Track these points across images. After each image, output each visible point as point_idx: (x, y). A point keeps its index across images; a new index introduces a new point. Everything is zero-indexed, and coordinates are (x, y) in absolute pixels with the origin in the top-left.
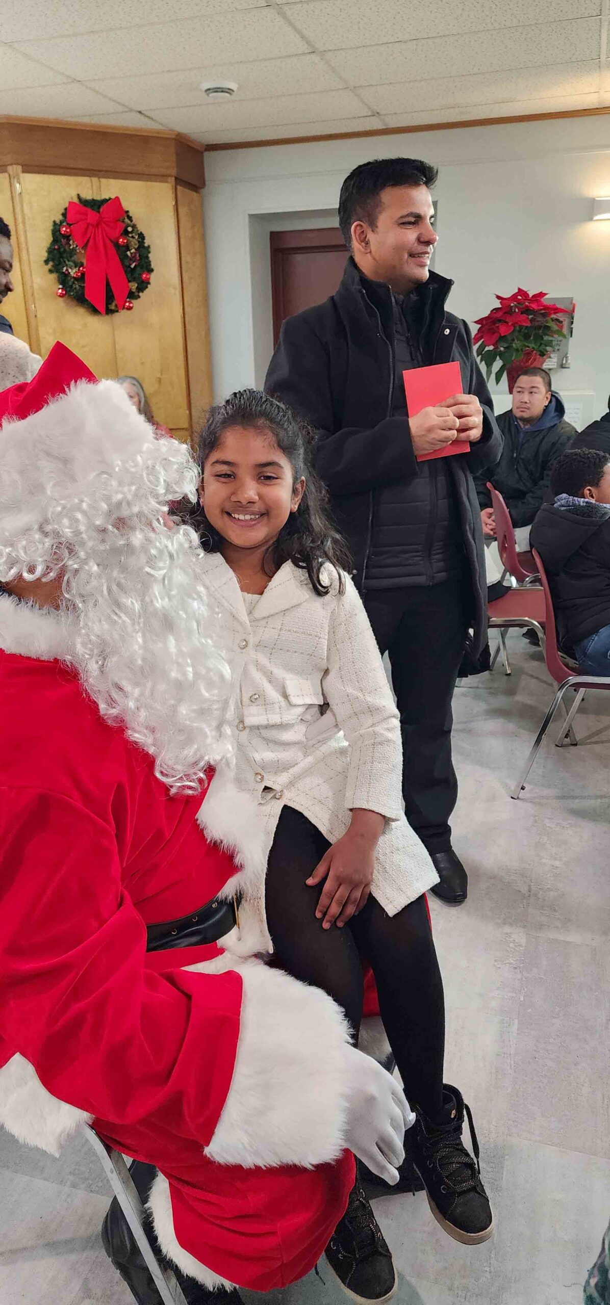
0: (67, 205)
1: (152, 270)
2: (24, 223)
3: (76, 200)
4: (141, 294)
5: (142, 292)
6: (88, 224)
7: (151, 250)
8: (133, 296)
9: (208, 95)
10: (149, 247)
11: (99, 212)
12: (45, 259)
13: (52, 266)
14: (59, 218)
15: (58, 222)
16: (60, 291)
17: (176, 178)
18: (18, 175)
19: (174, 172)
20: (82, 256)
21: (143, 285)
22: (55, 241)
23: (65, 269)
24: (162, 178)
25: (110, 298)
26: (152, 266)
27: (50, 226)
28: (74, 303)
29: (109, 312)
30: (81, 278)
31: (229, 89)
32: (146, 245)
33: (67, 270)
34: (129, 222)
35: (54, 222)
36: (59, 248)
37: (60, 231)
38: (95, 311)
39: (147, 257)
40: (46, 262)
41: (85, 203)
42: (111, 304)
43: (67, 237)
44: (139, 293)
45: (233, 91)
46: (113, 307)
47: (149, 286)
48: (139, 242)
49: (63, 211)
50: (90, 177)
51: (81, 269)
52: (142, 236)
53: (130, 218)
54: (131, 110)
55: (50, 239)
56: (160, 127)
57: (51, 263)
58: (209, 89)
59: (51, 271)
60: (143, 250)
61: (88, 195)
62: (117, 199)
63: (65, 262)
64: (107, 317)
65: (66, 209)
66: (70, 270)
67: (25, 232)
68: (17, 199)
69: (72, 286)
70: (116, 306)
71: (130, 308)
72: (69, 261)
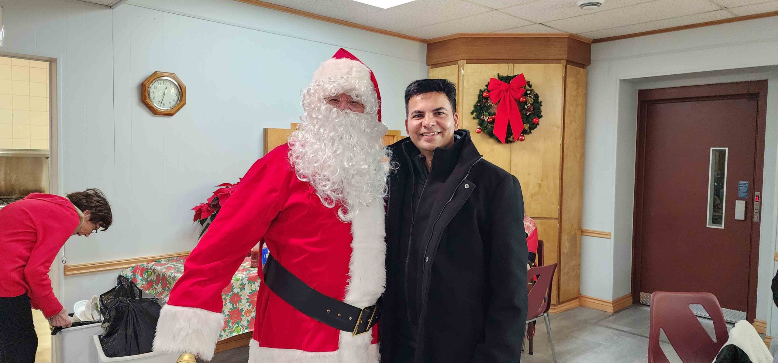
0: (489, 81)
1: (542, 116)
2: (463, 92)
3: (496, 77)
4: (532, 131)
6: (501, 91)
7: (543, 104)
8: (525, 132)
9: (582, 8)
11: (509, 83)
12: (472, 111)
13: (476, 115)
14: (483, 87)
15: (483, 90)
16: (478, 130)
17: (566, 60)
18: (463, 66)
19: (565, 57)
20: (494, 109)
21: (534, 126)
22: (479, 101)
23: (482, 117)
24: (557, 61)
25: (509, 133)
26: (542, 114)
27: (478, 92)
28: (488, 136)
29: (508, 142)
30: (492, 122)
31: (598, 3)
32: (540, 101)
34: (529, 88)
35: (481, 90)
36: (481, 105)
37: (482, 95)
38: (499, 141)
39: (539, 109)
40: (472, 113)
41: (501, 78)
42: (510, 137)
43: (486, 98)
44: (530, 130)
45: (601, 4)
46: (511, 139)
47: (538, 126)
48: (534, 99)
49: (487, 84)
50: (508, 63)
51: (493, 116)
52: (537, 96)
53: (530, 86)
54: (535, 23)
55: (477, 100)
56: (558, 32)
58: (583, 4)
59: (474, 118)
60: (537, 105)
61: (504, 74)
62: (522, 75)
63: (483, 112)
64: (508, 145)
66: (485, 118)
67: (463, 97)
68: (461, 78)
69: (486, 127)
70: (513, 138)
71: (522, 140)
72: (486, 112)
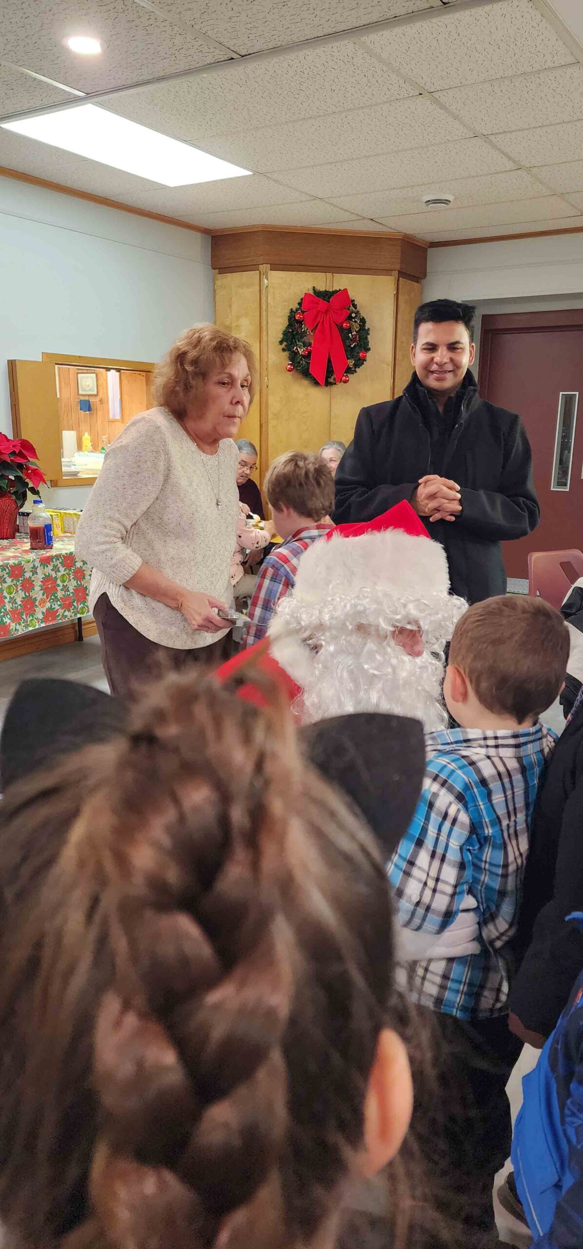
0: (303, 296)
1: (369, 349)
2: (267, 310)
3: (311, 292)
4: (357, 369)
5: (359, 368)
6: (319, 311)
7: (370, 332)
8: (349, 371)
9: (428, 205)
10: (369, 329)
11: (329, 302)
12: (280, 340)
13: (286, 346)
14: (295, 306)
15: (294, 310)
16: (289, 366)
17: (399, 271)
18: (266, 272)
19: (398, 267)
20: (310, 338)
21: (360, 362)
22: (290, 325)
23: (295, 348)
24: (387, 272)
25: (330, 372)
26: (370, 346)
27: (287, 313)
28: (301, 376)
29: (328, 384)
30: (307, 356)
31: (446, 200)
32: (366, 328)
33: (297, 349)
34: (354, 309)
35: (291, 310)
36: (293, 331)
37: (294, 317)
38: (316, 383)
39: (366, 338)
40: (281, 342)
41: (318, 294)
42: (330, 378)
43: (300, 322)
44: (355, 368)
45: (449, 201)
46: (331, 380)
47: (365, 362)
48: (360, 325)
49: (300, 301)
50: (325, 272)
51: (309, 348)
52: (363, 321)
53: (355, 306)
54: (364, 218)
55: (286, 323)
56: (390, 230)
57: (285, 343)
58: (429, 201)
59: (284, 350)
60: (364, 332)
61: (321, 288)
62: (346, 290)
63: (296, 342)
64: (327, 389)
65: (302, 299)
66: (299, 350)
67: (267, 318)
68: (264, 292)
69: (299, 362)
70: (335, 379)
71: (346, 382)
72: (299, 341)
